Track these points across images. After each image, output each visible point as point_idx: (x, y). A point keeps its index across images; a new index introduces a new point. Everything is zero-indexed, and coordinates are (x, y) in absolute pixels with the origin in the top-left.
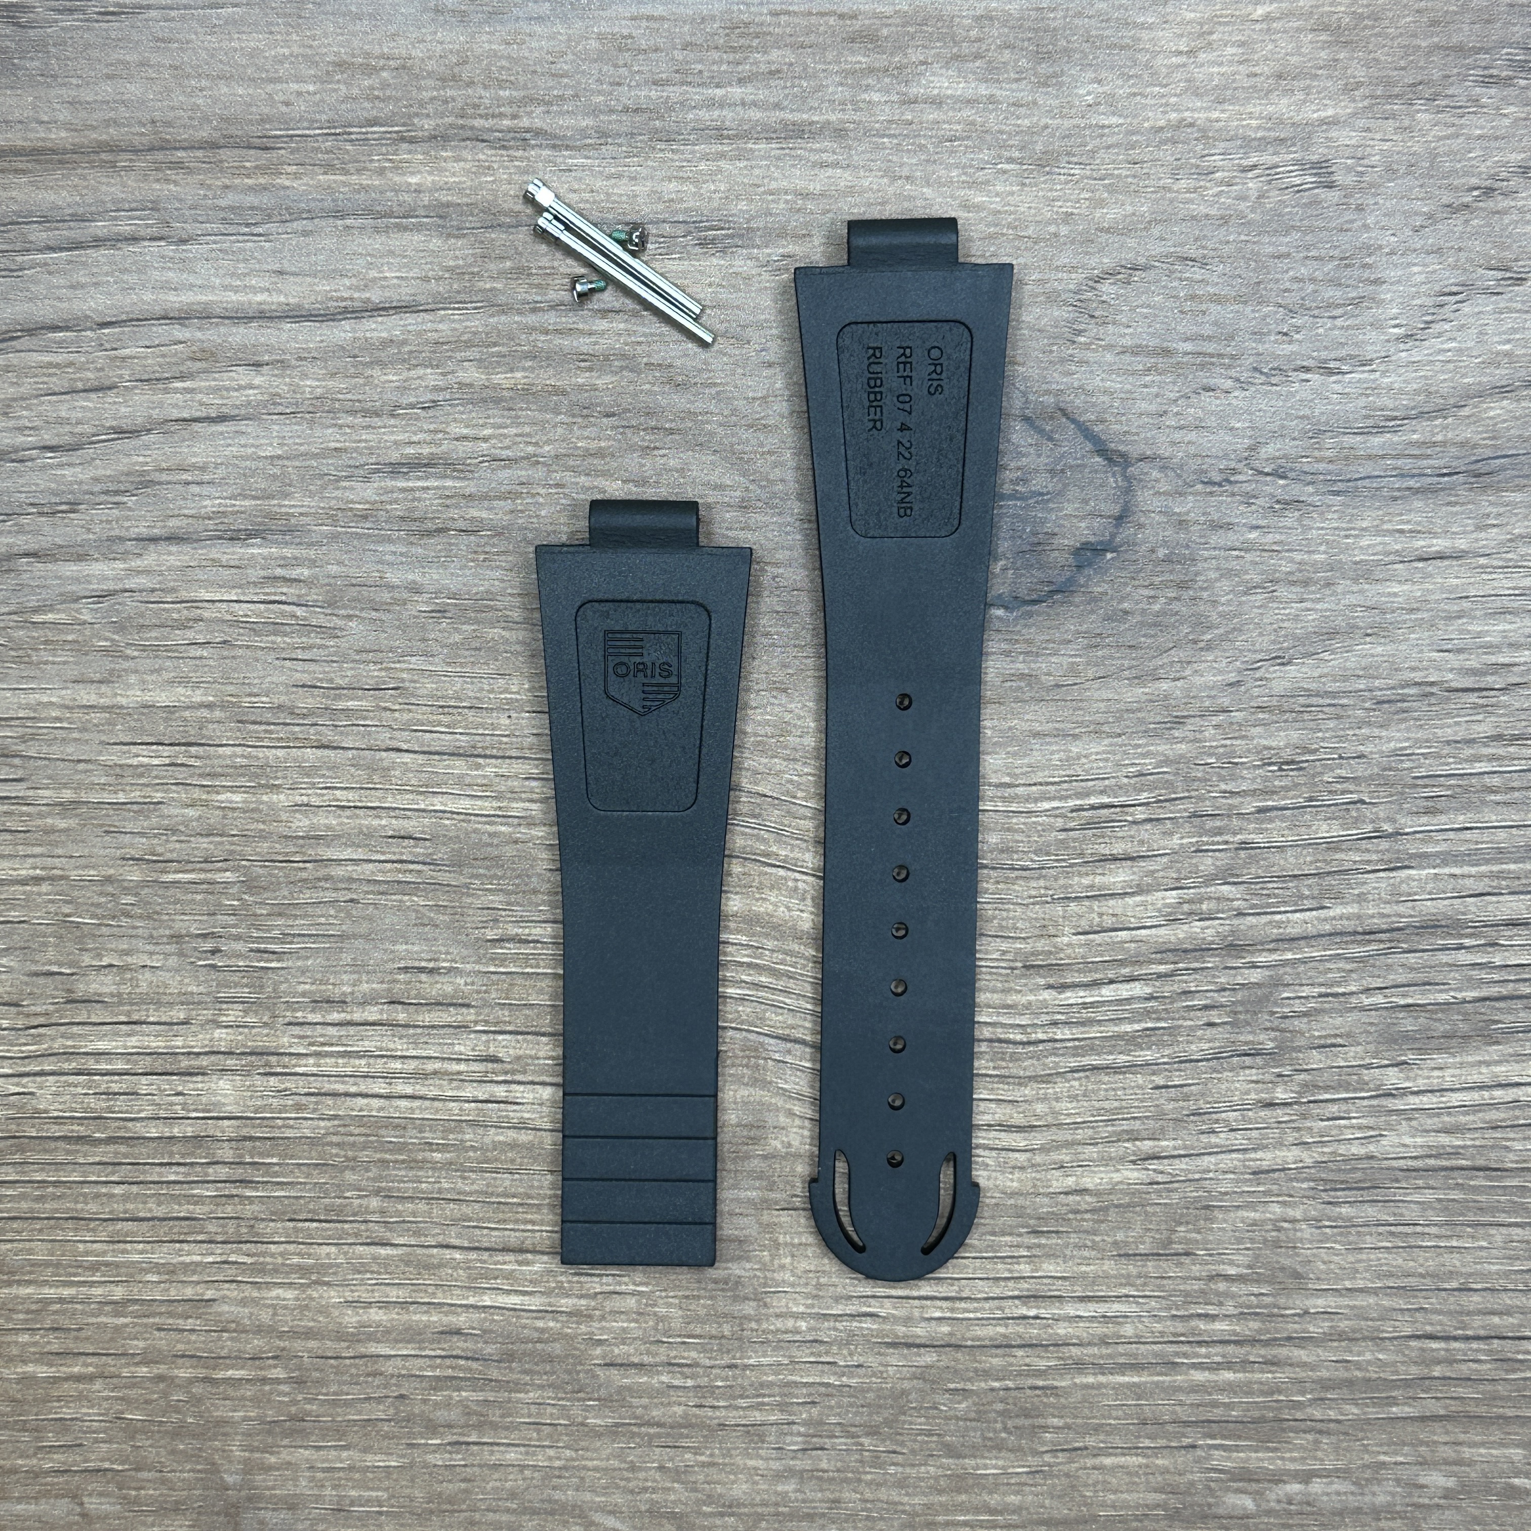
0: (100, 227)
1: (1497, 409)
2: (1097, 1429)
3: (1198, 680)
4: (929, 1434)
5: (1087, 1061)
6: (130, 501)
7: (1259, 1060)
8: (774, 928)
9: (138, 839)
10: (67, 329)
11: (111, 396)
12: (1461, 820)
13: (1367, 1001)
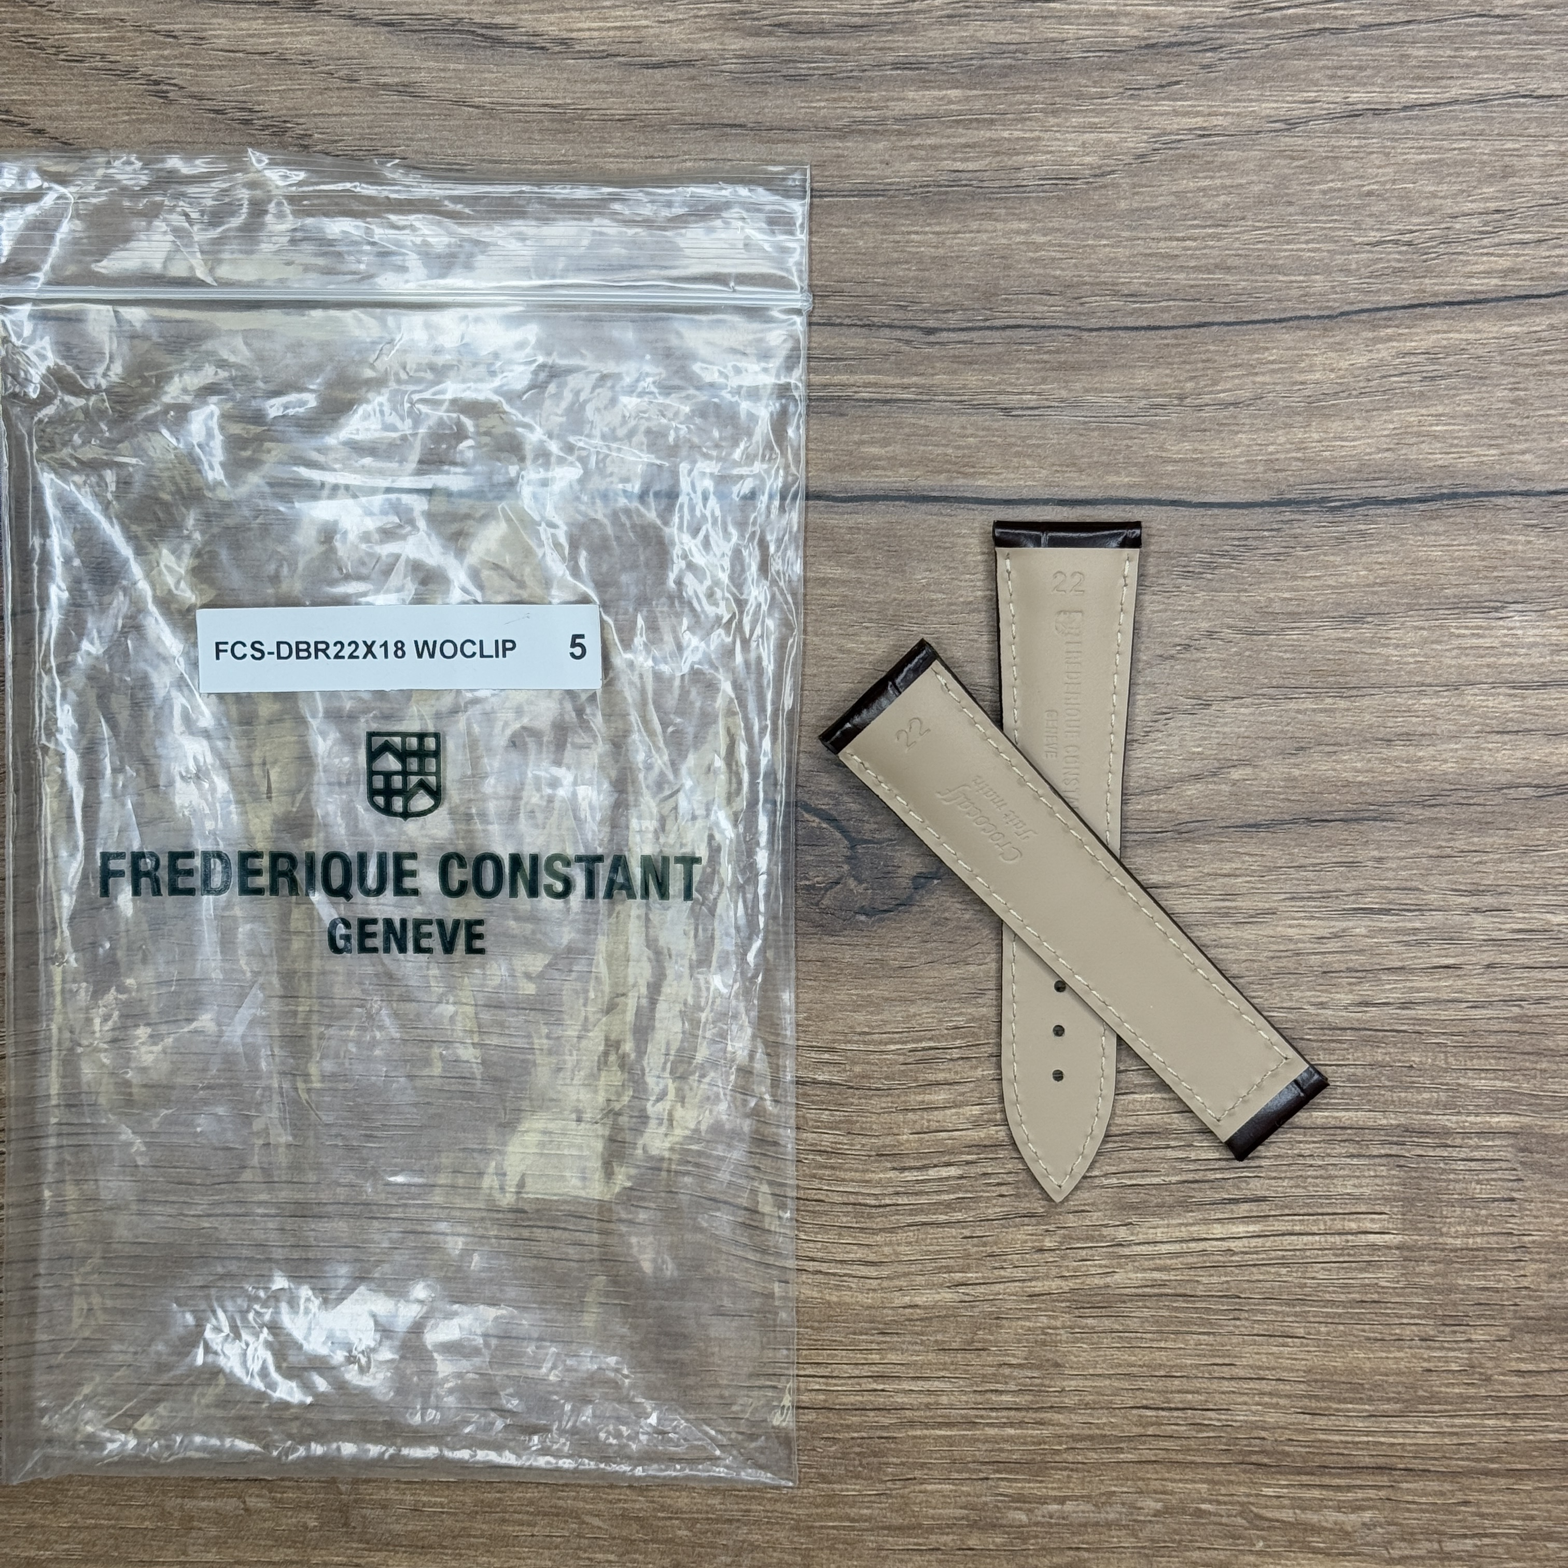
1: (1192, 790)
2: (923, 1466)
4: (810, 1467)
5: (918, 1219)
7: (1033, 1220)
13: (1106, 1182)
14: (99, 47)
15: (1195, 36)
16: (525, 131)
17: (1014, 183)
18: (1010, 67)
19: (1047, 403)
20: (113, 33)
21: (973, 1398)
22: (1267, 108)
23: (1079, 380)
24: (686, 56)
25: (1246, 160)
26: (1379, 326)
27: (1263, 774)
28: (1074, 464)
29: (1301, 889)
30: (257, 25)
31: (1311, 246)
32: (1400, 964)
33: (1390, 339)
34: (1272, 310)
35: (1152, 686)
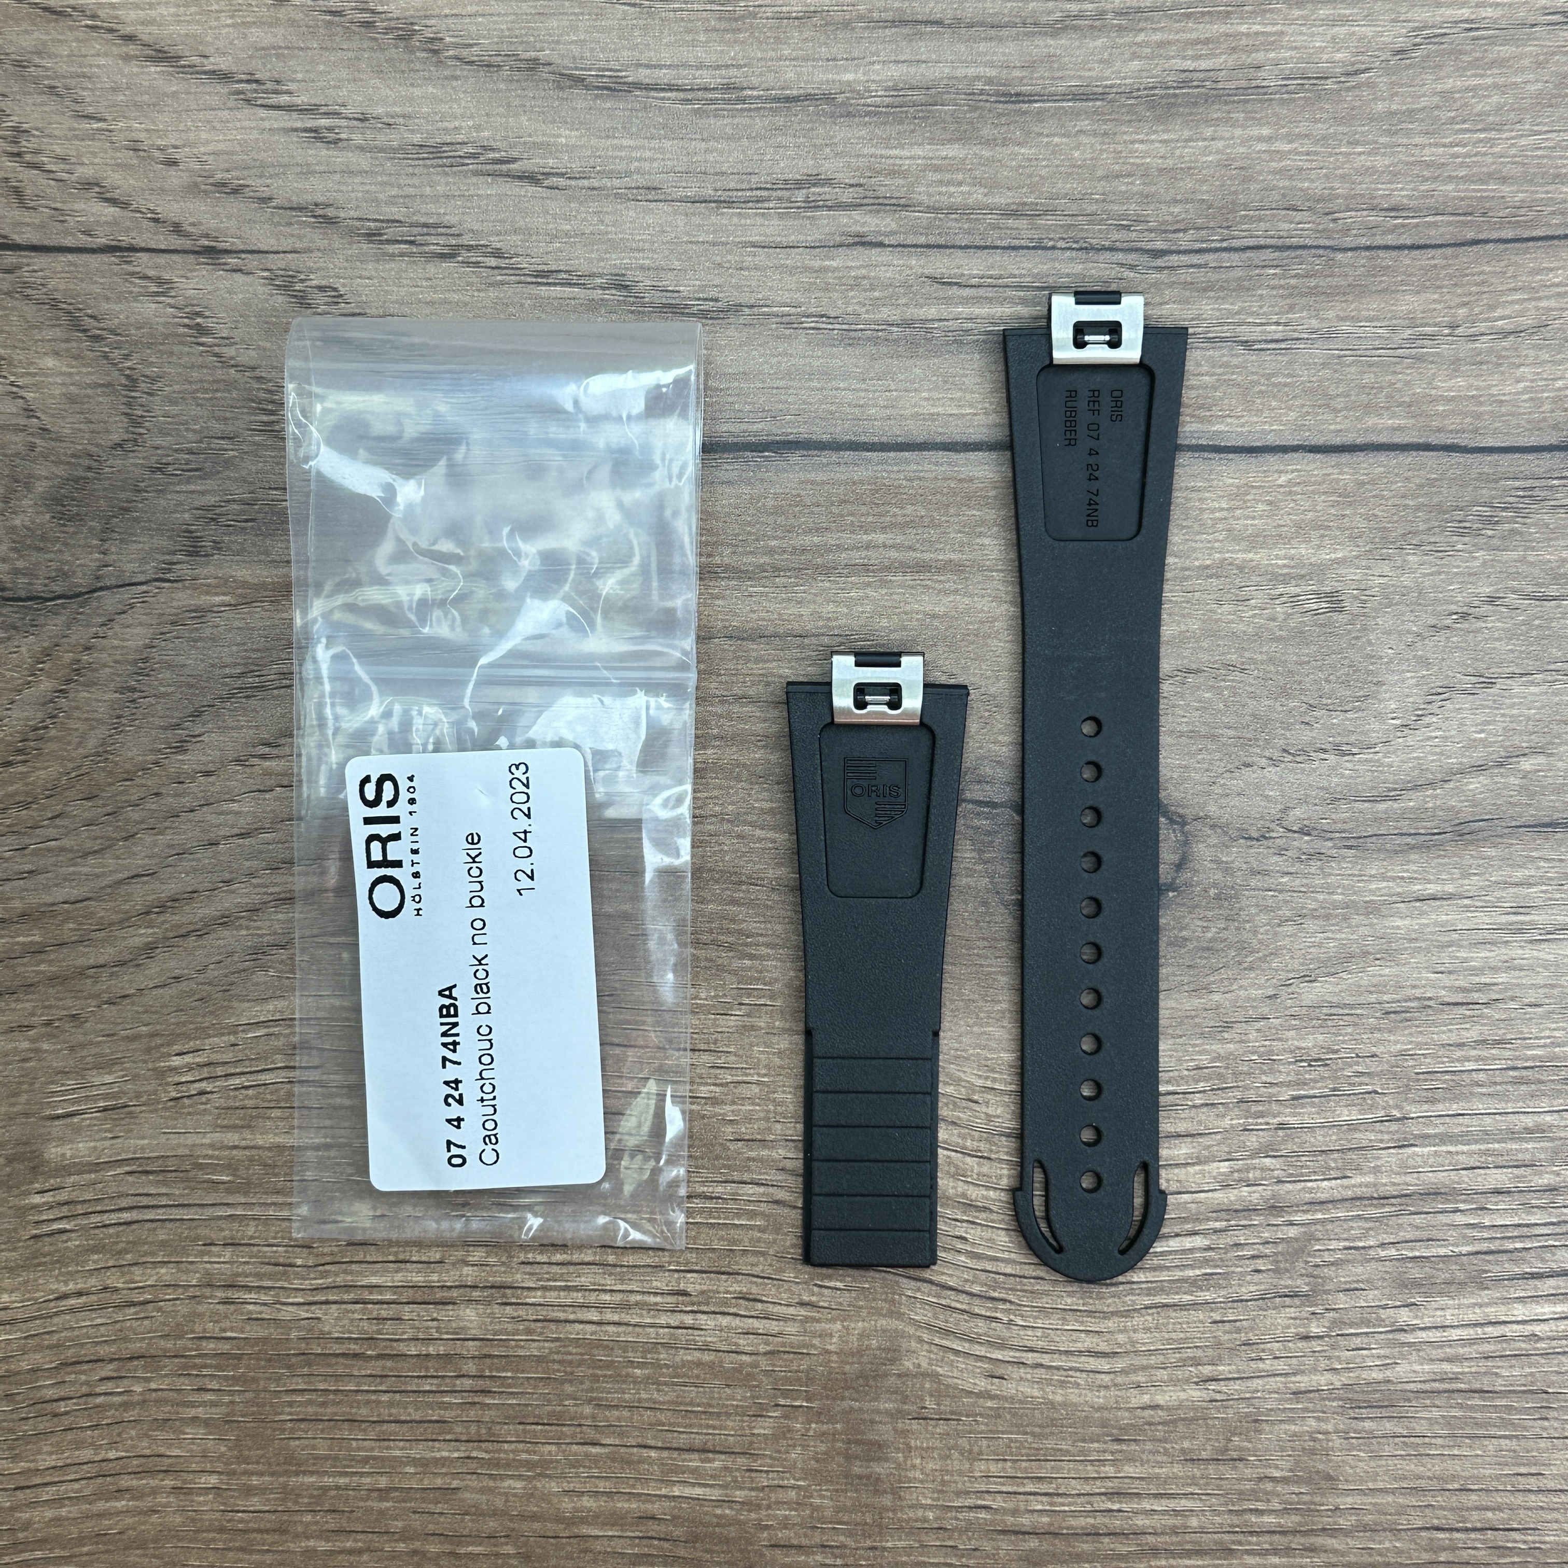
16: (689, 31)
17: (1254, 83)
19: (1296, 335)
21: (1228, 1519)
23: (1333, 308)
25: (1521, 56)
27: (1560, 764)
28: (1328, 406)
34: (1555, 225)
35: (1425, 662)
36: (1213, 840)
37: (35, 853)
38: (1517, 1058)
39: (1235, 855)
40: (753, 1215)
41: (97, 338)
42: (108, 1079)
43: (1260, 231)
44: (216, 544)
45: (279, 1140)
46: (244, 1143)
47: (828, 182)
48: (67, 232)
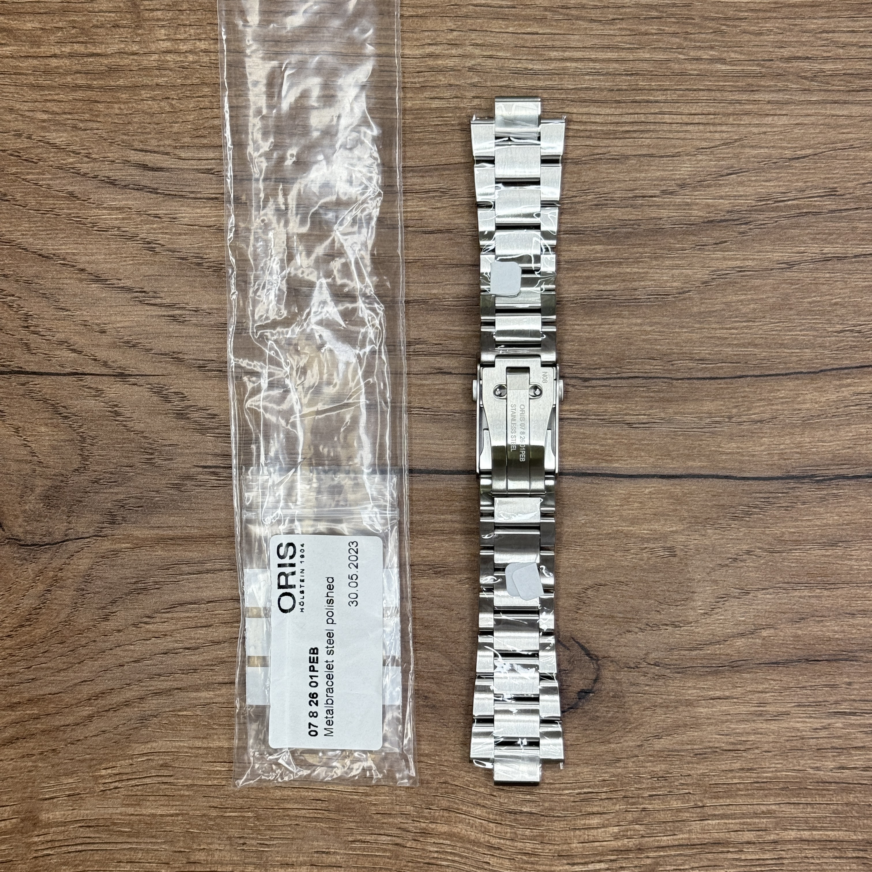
0: (208, 566)
1: (740, 642)
3: (626, 744)
6: (216, 668)
8: (461, 838)
9: (215, 799)
10: (195, 603)
11: (210, 629)
12: (728, 801)
14: (117, 223)
15: (735, 216)
17: (633, 297)
18: (631, 233)
19: (653, 420)
20: (124, 215)
22: (776, 256)
23: (671, 408)
24: (447, 227)
25: (765, 285)
26: (843, 378)
27: (781, 633)
28: (669, 455)
29: (804, 700)
30: (205, 211)
31: (803, 333)
32: (862, 745)
33: (849, 385)
34: (781, 369)
35: (715, 582)
36: (612, 668)
37: (34, 670)
38: (758, 778)
39: (622, 676)
40: (385, 850)
41: (66, 417)
42: (71, 781)
43: (637, 369)
44: (124, 519)
45: (153, 811)
46: (136, 813)
47: (424, 342)
48: (51, 366)
